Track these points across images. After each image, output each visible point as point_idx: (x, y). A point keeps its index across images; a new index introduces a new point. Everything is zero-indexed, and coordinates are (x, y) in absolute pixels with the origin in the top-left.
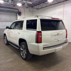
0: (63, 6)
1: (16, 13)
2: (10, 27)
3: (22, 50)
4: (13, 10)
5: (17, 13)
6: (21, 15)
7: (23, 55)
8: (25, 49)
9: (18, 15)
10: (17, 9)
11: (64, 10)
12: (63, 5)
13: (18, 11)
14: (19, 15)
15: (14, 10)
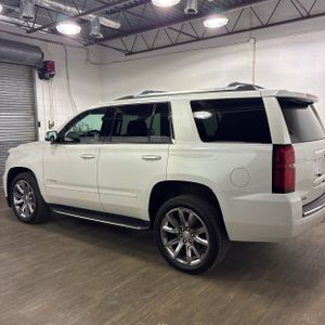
0: (249, 45)
4: (14, 51)
5: (35, 67)
6: (52, 76)
11: (254, 62)
12: (252, 41)
13: (40, 56)
14: (41, 77)
15: (20, 52)
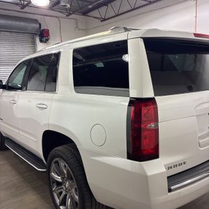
1: (33, 35)
2: (8, 82)
3: (59, 179)
5: (36, 34)
6: (47, 40)
7: (63, 203)
8: (71, 179)
9: (38, 40)
10: (36, 21)
13: (38, 26)
14: (41, 41)
